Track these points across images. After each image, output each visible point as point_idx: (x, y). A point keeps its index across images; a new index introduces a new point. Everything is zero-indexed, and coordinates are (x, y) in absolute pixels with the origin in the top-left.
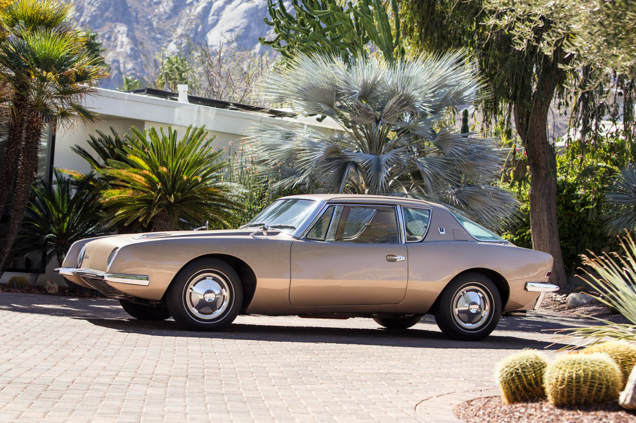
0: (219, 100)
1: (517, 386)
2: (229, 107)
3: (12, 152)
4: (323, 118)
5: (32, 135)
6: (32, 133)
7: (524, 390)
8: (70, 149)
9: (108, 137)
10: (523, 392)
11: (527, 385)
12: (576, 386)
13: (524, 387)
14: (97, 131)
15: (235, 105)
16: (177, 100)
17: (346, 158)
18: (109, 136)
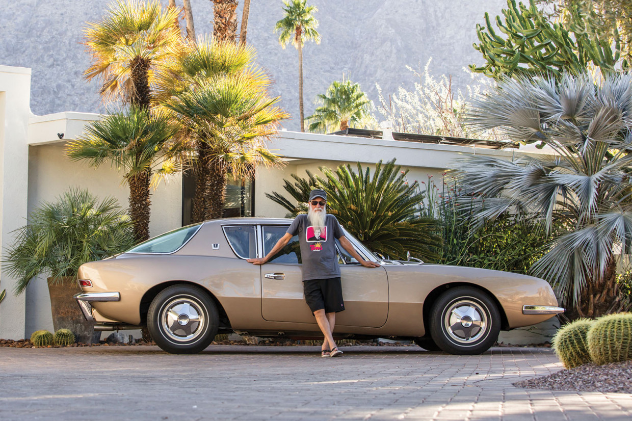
0: (417, 133)
1: (571, 353)
2: (441, 141)
3: (201, 202)
4: (543, 144)
5: (216, 182)
6: (216, 181)
7: (578, 356)
8: (265, 195)
9: (302, 179)
10: (577, 358)
11: (580, 351)
12: (611, 344)
13: (578, 353)
14: (292, 175)
15: (447, 139)
16: (381, 138)
17: (552, 181)
18: (304, 179)
